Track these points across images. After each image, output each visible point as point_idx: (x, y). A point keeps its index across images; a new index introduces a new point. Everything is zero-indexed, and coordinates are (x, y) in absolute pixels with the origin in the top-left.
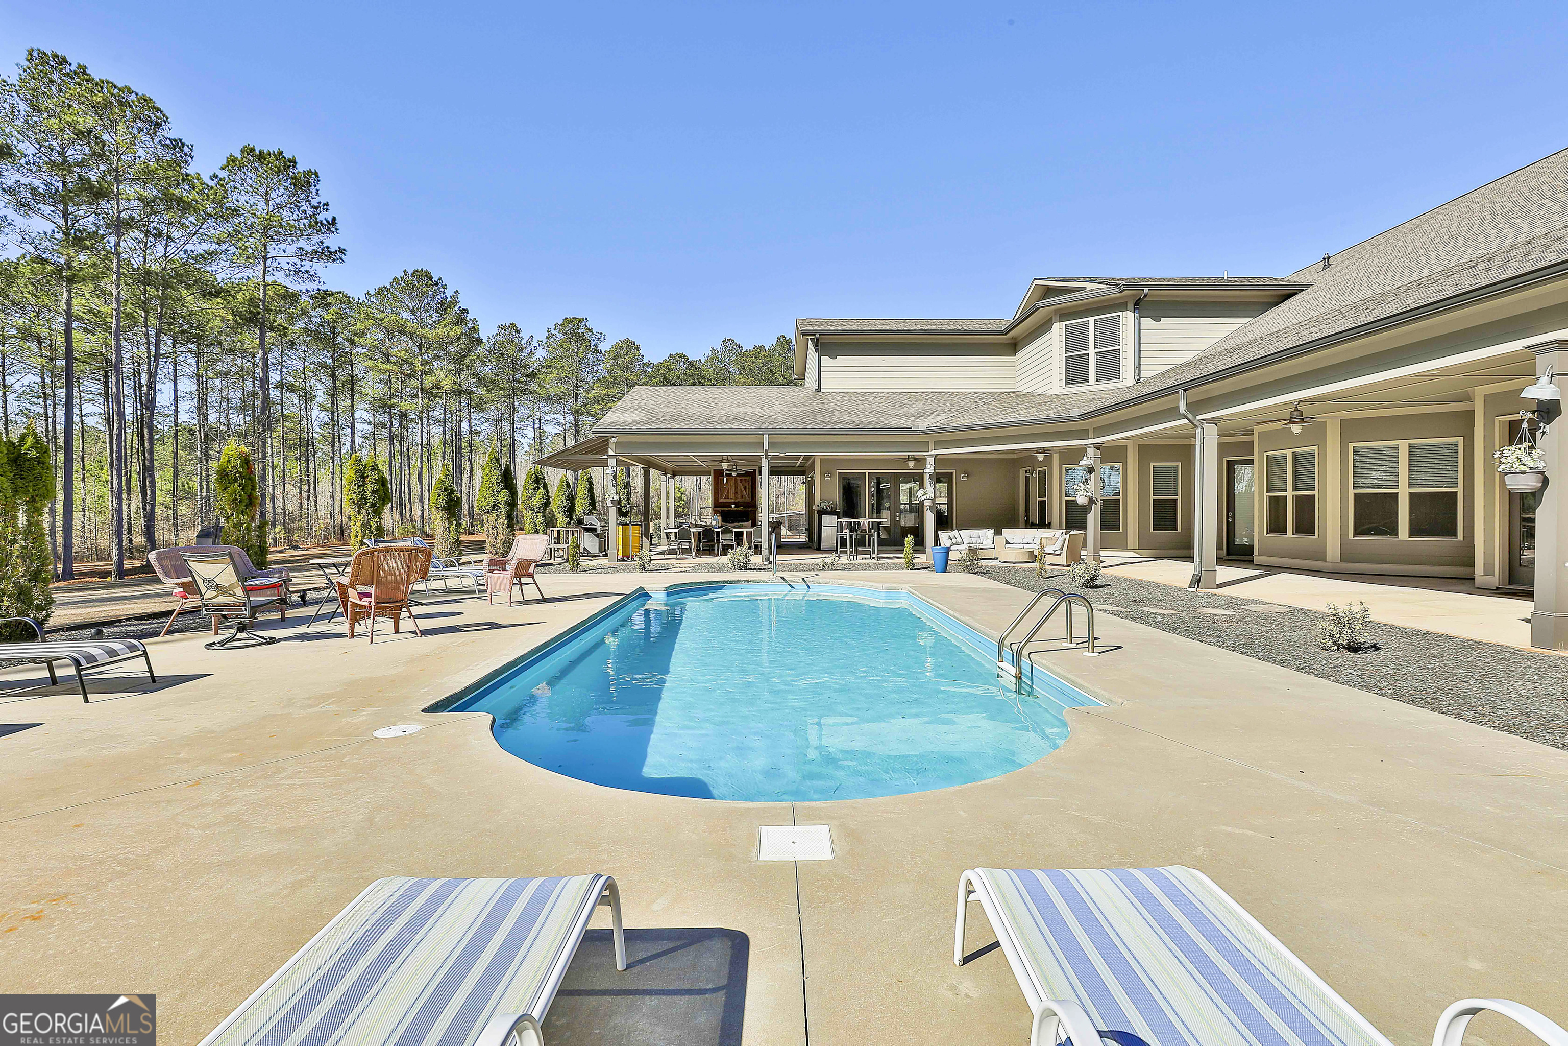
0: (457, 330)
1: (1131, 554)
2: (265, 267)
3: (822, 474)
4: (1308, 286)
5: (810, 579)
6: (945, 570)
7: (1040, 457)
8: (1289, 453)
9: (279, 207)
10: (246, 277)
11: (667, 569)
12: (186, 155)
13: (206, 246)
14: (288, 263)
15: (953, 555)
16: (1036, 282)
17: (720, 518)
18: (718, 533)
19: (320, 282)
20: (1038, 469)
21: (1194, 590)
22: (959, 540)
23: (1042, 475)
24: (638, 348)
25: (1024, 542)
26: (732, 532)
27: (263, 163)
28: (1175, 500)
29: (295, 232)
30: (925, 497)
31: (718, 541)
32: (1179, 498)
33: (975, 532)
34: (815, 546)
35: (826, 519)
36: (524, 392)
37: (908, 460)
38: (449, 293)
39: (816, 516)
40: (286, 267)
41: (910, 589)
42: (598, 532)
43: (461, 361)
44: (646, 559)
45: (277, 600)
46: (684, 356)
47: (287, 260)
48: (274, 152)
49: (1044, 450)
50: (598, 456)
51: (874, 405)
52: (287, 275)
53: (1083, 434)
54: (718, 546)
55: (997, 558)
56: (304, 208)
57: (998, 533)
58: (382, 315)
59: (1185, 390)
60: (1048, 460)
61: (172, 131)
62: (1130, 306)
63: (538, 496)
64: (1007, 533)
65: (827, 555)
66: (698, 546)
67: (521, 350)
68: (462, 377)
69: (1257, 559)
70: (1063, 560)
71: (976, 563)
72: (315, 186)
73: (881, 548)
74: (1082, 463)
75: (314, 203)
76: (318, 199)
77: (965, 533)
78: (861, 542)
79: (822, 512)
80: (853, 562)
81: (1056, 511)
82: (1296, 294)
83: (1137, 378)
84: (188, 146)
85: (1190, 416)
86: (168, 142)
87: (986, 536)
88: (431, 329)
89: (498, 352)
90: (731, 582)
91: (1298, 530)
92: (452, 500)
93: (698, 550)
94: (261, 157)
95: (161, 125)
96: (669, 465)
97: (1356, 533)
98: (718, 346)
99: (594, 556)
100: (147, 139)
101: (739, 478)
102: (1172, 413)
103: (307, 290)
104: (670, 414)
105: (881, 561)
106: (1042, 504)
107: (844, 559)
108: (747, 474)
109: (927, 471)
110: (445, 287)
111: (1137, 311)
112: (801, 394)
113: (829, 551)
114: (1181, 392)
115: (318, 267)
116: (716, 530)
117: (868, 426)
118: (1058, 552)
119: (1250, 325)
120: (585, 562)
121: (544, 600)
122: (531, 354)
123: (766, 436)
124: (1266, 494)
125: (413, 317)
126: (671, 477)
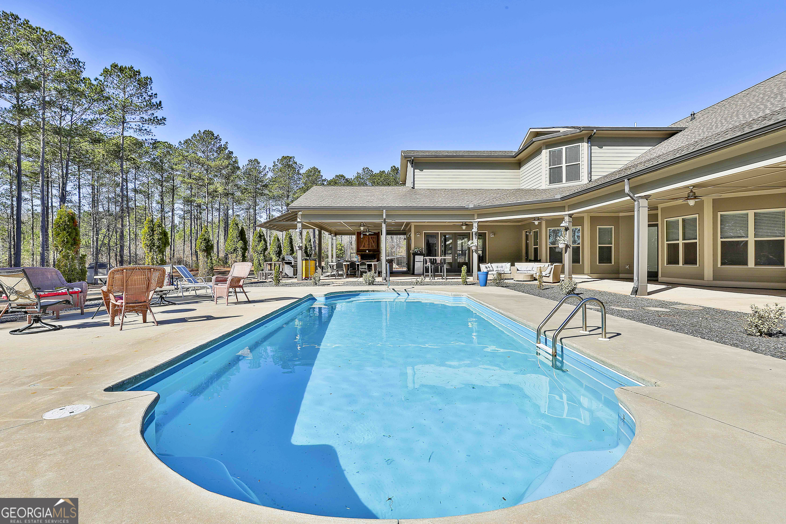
0: (226, 162)
1: (587, 277)
2: (123, 127)
3: (415, 234)
4: (684, 129)
5: (409, 290)
6: (485, 285)
7: (536, 223)
8: (680, 219)
9: (131, 95)
10: (113, 133)
11: (329, 285)
12: (81, 67)
13: (92, 117)
14: (136, 125)
15: (490, 277)
16: (531, 130)
17: (359, 257)
18: (358, 265)
19: (152, 135)
20: (533, 231)
21: (634, 296)
22: (491, 268)
23: (536, 234)
24: (319, 172)
25: (527, 270)
26: (365, 264)
27: (123, 73)
28: (611, 247)
29: (139, 109)
30: (472, 245)
31: (358, 269)
32: (613, 245)
33: (500, 265)
34: (411, 272)
35: (418, 258)
36: (262, 194)
37: (462, 225)
38: (223, 143)
39: (412, 256)
40: (135, 127)
41: (468, 295)
42: (293, 264)
43: (229, 178)
44: (317, 279)
45: (62, 301)
46: (343, 176)
47: (135, 123)
48: (129, 67)
49: (538, 219)
50: (292, 223)
51: (444, 195)
52: (134, 131)
53: (562, 209)
54: (358, 272)
55: (513, 279)
56: (145, 96)
57: (513, 265)
58: (187, 154)
59: (628, 179)
60: (540, 224)
61: (73, 55)
62: (586, 140)
63: (261, 245)
64: (518, 265)
65: (418, 277)
66: (347, 272)
67: (260, 173)
68: (229, 187)
69: (660, 279)
70: (551, 279)
71: (502, 281)
72: (150, 85)
73: (447, 274)
74: (562, 225)
75: (149, 93)
76: (151, 92)
77: (494, 265)
78: (436, 270)
79: (415, 254)
80: (433, 281)
81: (544, 253)
82: (677, 133)
83: (590, 179)
84: (82, 63)
85: (631, 195)
86: (71, 60)
87: (506, 267)
88: (212, 161)
89: (248, 174)
90: (364, 291)
91: (686, 262)
92: (208, 246)
93: (347, 275)
94: (121, 70)
95: (68, 52)
96: (333, 229)
97: (722, 264)
98: (360, 171)
99: (290, 278)
100: (61, 59)
101: (370, 237)
102: (621, 193)
103: (146, 139)
104: (331, 199)
105: (448, 280)
106: (536, 250)
107: (427, 279)
108: (375, 234)
109: (473, 230)
110: (220, 140)
111: (589, 142)
112: (404, 190)
113: (419, 275)
114: (626, 180)
115: (151, 127)
116: (357, 263)
117: (441, 206)
118: (548, 275)
119: (652, 150)
120: (284, 281)
121: (249, 302)
122: (265, 175)
123: (384, 211)
124: (666, 243)
125: (204, 155)
126: (334, 236)
